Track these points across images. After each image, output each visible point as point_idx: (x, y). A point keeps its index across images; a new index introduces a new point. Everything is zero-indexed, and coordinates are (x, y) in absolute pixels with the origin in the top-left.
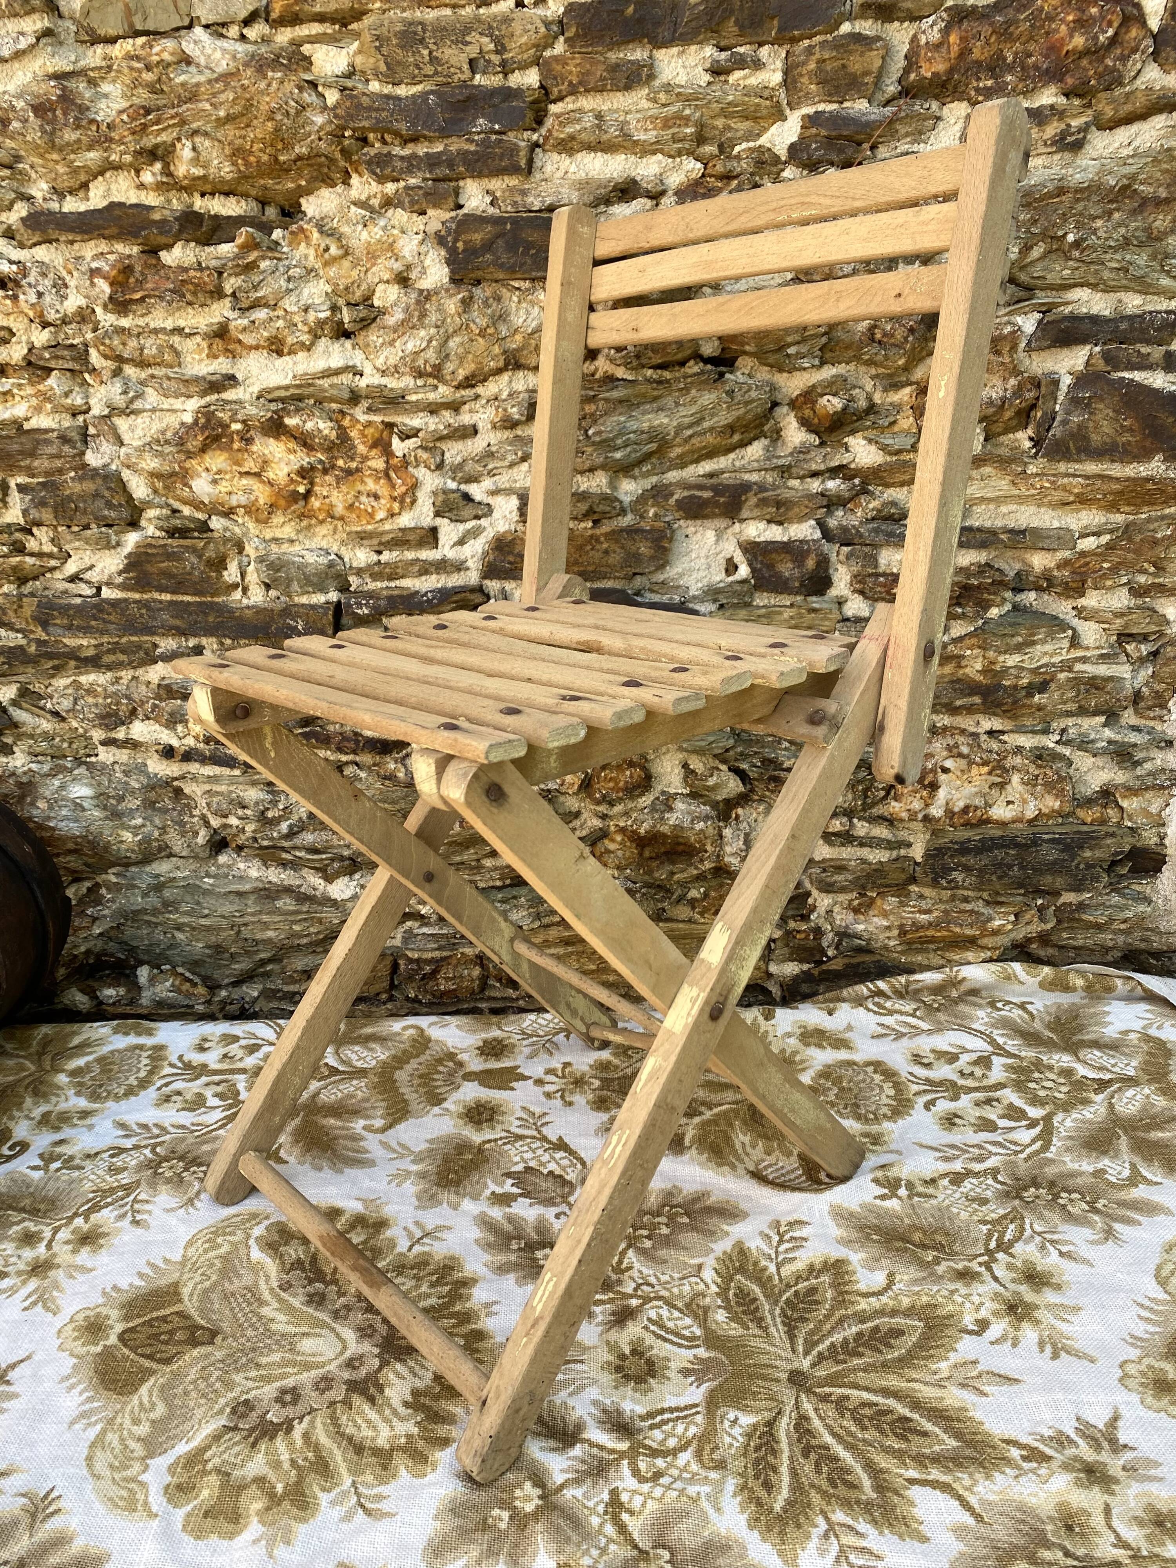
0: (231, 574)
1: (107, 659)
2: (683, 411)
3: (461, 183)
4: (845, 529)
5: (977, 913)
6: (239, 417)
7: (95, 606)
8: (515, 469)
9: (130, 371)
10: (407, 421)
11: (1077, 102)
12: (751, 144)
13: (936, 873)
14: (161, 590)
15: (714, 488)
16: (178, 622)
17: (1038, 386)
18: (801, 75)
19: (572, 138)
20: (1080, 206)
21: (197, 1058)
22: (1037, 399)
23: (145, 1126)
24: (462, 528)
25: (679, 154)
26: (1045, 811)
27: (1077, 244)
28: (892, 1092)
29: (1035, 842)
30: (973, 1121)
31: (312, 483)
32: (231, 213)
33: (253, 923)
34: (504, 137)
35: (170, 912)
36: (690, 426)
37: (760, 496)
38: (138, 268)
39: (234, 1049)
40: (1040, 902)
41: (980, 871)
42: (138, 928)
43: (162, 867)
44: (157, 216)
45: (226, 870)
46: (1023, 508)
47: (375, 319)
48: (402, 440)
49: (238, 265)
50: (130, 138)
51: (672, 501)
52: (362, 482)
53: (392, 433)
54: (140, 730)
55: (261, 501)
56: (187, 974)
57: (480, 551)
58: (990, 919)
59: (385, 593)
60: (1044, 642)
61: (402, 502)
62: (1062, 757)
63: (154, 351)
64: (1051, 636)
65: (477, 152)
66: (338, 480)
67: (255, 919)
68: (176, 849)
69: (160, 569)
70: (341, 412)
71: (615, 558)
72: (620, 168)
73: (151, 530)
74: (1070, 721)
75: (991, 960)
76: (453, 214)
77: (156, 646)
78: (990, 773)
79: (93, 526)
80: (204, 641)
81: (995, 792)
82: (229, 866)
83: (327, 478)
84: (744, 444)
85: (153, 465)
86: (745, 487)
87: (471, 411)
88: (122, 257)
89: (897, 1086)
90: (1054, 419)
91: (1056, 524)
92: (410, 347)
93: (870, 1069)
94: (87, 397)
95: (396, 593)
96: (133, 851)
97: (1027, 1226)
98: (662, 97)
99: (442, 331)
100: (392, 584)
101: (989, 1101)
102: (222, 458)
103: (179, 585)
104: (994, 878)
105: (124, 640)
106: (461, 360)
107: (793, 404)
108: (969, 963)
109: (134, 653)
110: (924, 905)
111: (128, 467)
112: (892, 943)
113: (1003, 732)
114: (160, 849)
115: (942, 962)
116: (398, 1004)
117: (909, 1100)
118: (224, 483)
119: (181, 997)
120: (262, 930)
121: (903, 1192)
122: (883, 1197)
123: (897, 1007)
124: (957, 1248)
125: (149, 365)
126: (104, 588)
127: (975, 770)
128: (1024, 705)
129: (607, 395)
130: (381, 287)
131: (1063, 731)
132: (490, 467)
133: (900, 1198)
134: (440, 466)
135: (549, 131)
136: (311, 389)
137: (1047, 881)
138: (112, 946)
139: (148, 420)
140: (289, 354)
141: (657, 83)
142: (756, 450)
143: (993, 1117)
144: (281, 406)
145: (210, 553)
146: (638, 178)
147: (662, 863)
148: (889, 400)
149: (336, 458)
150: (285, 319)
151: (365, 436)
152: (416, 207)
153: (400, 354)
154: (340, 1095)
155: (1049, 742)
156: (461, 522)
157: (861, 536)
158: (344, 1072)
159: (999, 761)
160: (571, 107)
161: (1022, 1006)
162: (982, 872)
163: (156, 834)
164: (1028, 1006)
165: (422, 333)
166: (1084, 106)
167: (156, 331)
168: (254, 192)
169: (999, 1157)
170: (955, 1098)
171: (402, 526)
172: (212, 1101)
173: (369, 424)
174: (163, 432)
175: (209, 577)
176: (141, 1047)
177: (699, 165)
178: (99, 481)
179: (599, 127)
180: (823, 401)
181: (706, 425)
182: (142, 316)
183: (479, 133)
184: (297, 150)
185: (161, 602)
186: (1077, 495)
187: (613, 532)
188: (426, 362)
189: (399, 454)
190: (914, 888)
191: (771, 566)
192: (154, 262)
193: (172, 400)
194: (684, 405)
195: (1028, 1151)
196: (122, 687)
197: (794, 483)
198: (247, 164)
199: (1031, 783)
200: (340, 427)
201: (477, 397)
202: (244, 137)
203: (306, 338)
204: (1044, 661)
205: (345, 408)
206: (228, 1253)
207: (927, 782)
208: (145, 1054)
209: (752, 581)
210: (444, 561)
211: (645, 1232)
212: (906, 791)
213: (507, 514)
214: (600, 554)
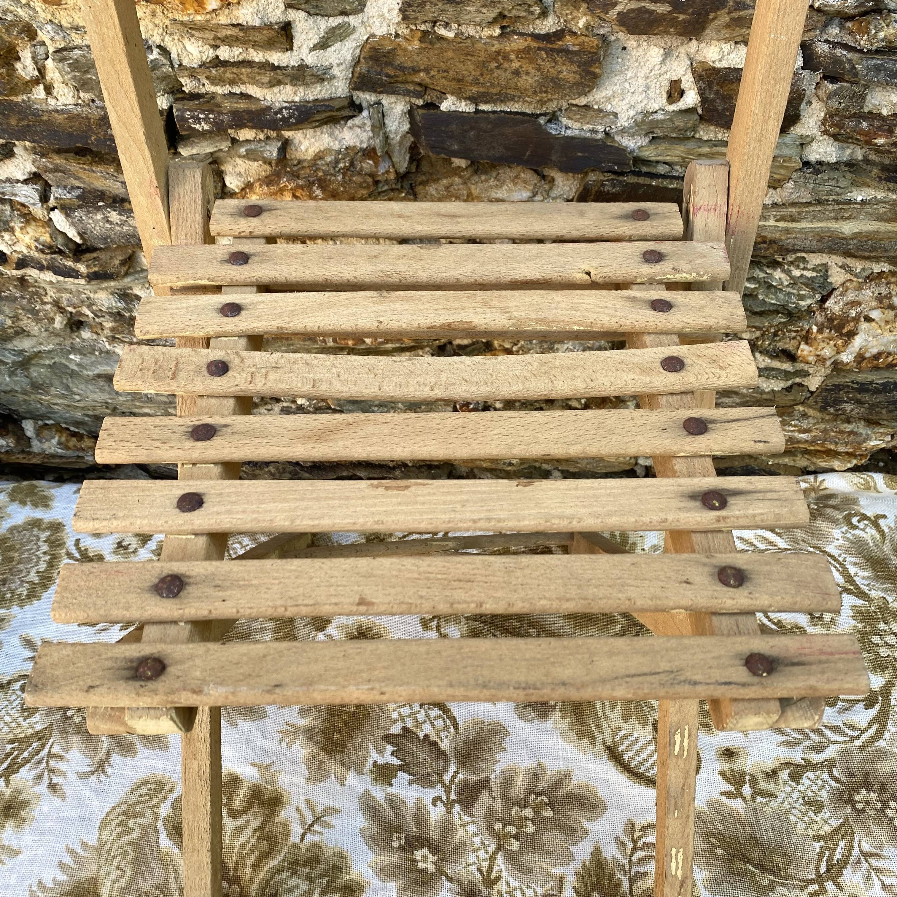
0: (26, 67)
5: (855, 433)
13: (827, 402)
24: (324, 24)
35: (41, 394)
37: (735, 15)
41: (872, 405)
43: (24, 345)
45: (92, 343)
51: (612, 14)
57: (349, 58)
58: (867, 439)
59: (227, 105)
68: (35, 333)
71: (527, 79)
75: (855, 469)
82: (94, 341)
95: (242, 105)
97: (856, 844)
100: (237, 90)
104: (884, 411)
108: (835, 472)
110: (805, 424)
114: (17, 332)
121: (747, 790)
122: (728, 794)
124: (791, 871)
133: (744, 799)
156: (323, 16)
157: (856, 75)
161: (875, 522)
162: (874, 406)
164: (882, 522)
169: (836, 747)
171: (242, 20)
176: (39, 525)
187: (528, 49)
190: (799, 408)
191: (728, 97)
195: (865, 737)
206: (140, 839)
207: (845, 331)
208: (44, 536)
209: (700, 111)
210: (302, 68)
211: (512, 830)
212: (820, 337)
213: (385, 11)
214: (508, 75)
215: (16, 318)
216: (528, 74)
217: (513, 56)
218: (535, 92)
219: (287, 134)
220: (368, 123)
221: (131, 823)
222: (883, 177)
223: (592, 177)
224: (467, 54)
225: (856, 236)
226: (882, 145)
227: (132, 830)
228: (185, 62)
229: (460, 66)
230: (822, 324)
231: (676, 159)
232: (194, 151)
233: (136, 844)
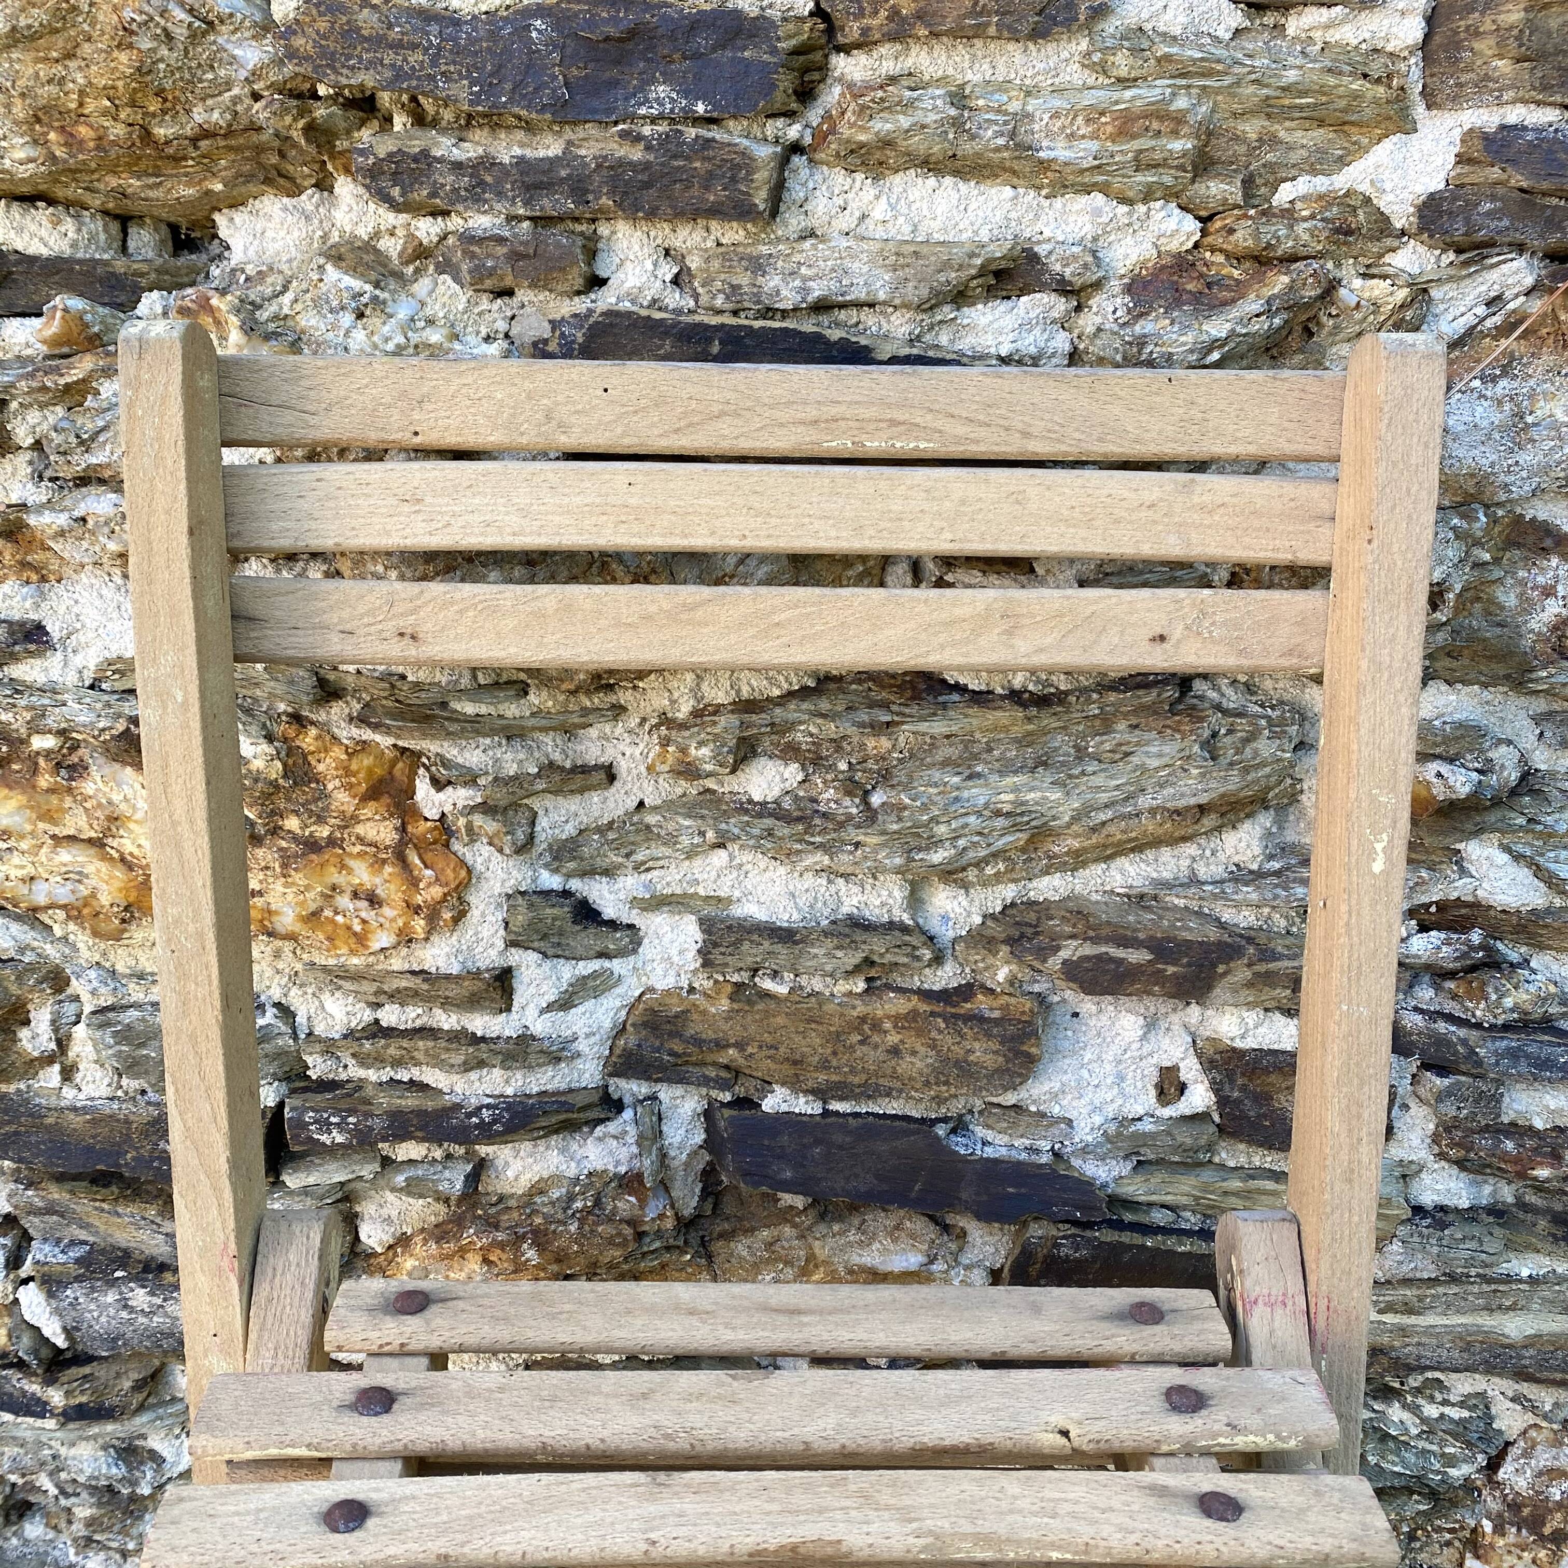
0: (36, 1037)
2: (1095, 774)
3: (604, 229)
6: (50, 722)
8: (698, 862)
10: (450, 751)
12: (1321, 184)
15: (1156, 946)
18: (1477, 34)
19: (887, 143)
24: (568, 971)
25: (1147, 196)
32: (35, 248)
34: (715, 133)
36: (1108, 805)
37: (1261, 968)
48: (439, 787)
49: (44, 389)
51: (1055, 963)
52: (343, 867)
53: (414, 772)
55: (105, 899)
57: (607, 1024)
59: (384, 1101)
61: (433, 918)
65: (646, 166)
66: (286, 861)
70: (296, 718)
71: (914, 1062)
72: (999, 216)
76: (581, 305)
84: (1220, 825)
86: (1228, 950)
87: (602, 738)
95: (410, 1101)
98: (1122, 63)
100: (404, 1076)
102: (12, 804)
118: (16, 859)
132: (639, 857)
134: (524, 848)
135: (827, 116)
141: (1111, 26)
142: (1244, 841)
146: (1041, 250)
151: (348, 773)
152: (488, 283)
156: (567, 960)
157: (1479, 1063)
160: (889, 67)
168: (96, 202)
171: (429, 965)
173: (363, 747)
177: (1191, 225)
179: (957, 123)
180: (1425, 772)
181: (1145, 802)
183: (654, 120)
184: (199, 115)
187: (914, 1012)
191: (1263, 1097)
194: (1098, 758)
198: (72, 142)
201: (619, 710)
202: (62, 81)
205: (306, 712)
207: (1547, 1530)
209: (1217, 1119)
210: (525, 1040)
212: (1501, 1542)
213: (674, 952)
214: (880, 1054)
216: (914, 1053)
217: (888, 1025)
218: (927, 1084)
219: (483, 1150)
220: (632, 1131)
222: (1559, 1234)
223: (1037, 1231)
224: (810, 1021)
225: (1532, 1341)
226: (1548, 1180)
228: (320, 1030)
229: (798, 1039)
230: (1500, 1515)
231: (1184, 1200)
232: (311, 1180)
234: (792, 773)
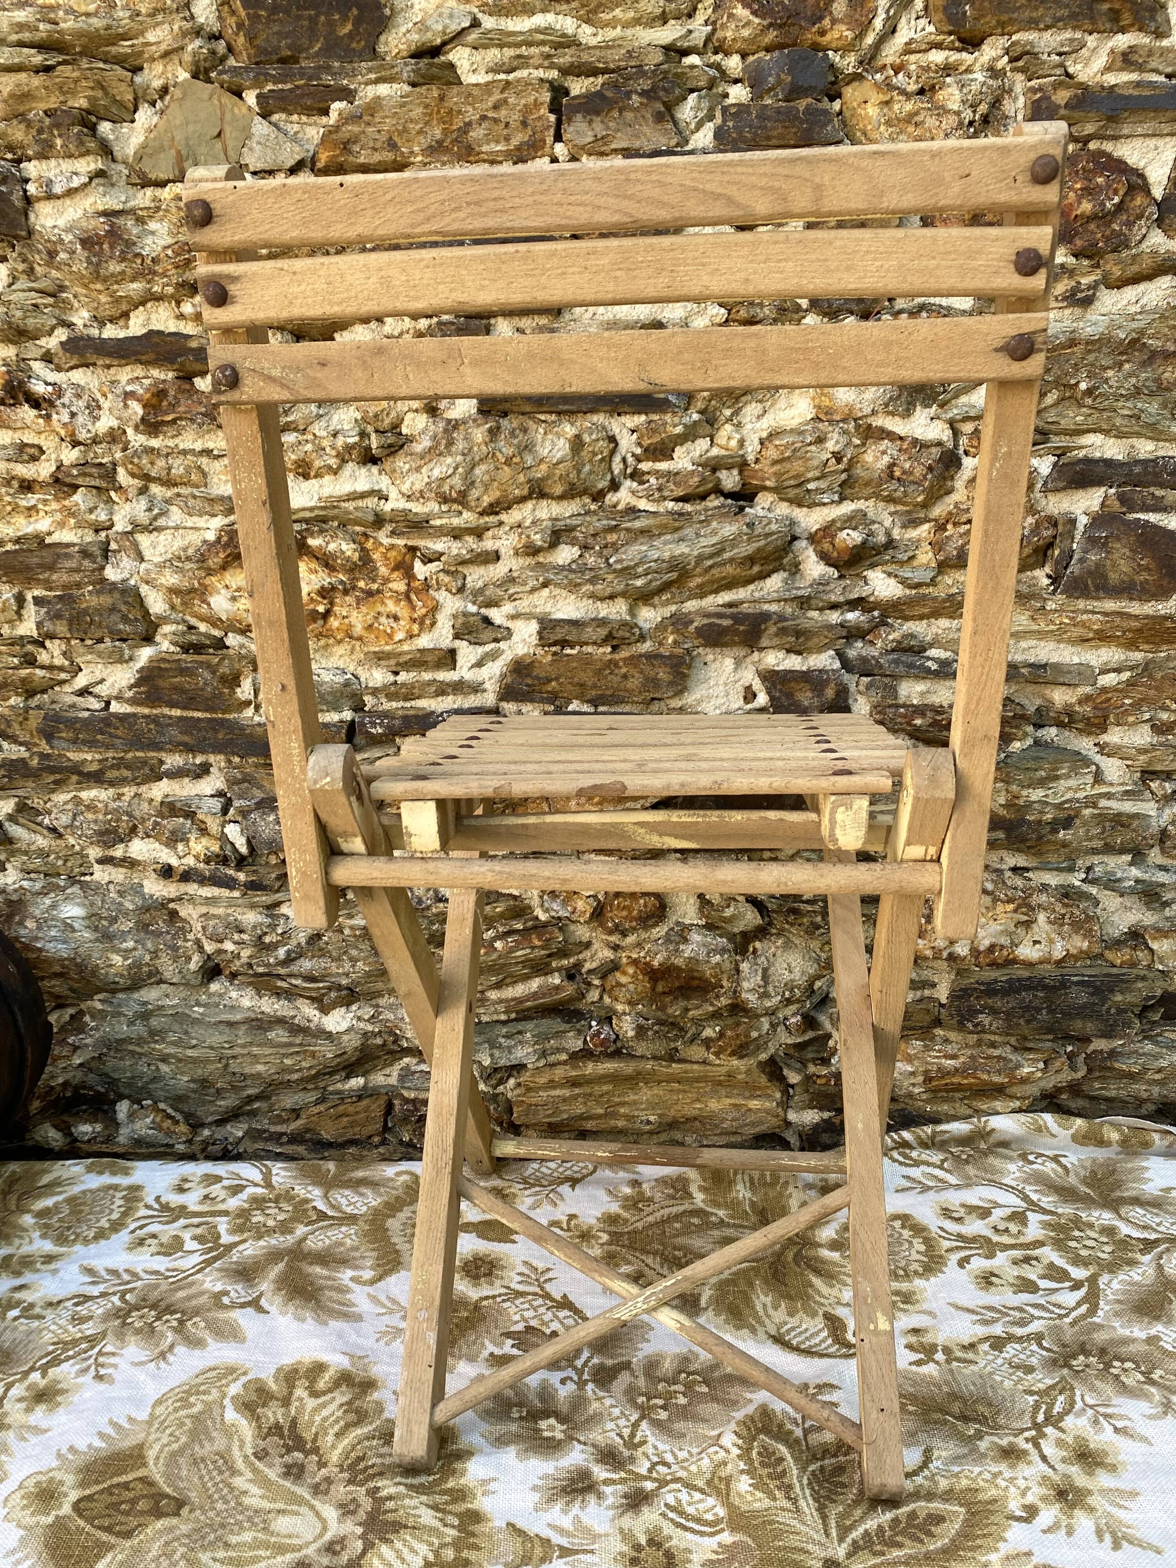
0: (245, 691)
1: (111, 774)
2: (704, 542)
3: (493, 321)
4: (864, 660)
5: (1005, 1059)
7: (103, 720)
8: (536, 595)
9: (155, 489)
10: (430, 545)
11: (1086, 262)
13: (962, 1016)
14: (172, 705)
15: (735, 618)
16: (186, 739)
17: (1055, 525)
20: (1091, 357)
21: (175, 1199)
22: (1055, 537)
23: (114, 1272)
24: (480, 650)
26: (1074, 951)
27: (1089, 392)
28: (922, 1248)
29: (1064, 984)
30: (1012, 1281)
31: (332, 603)
33: (243, 1055)
35: (156, 1042)
36: (711, 556)
37: (780, 625)
38: (172, 393)
39: (216, 1190)
40: (1069, 1048)
41: (1007, 1014)
42: (121, 1059)
43: (151, 995)
44: (194, 344)
45: (217, 999)
46: (1042, 644)
47: (402, 446)
48: (425, 564)
50: (173, 271)
51: (692, 628)
52: (383, 603)
53: (414, 557)
54: (139, 848)
56: (169, 1111)
57: (498, 674)
58: (1019, 1066)
59: (400, 712)
60: (1068, 777)
61: (422, 623)
62: (1088, 896)
63: (182, 470)
64: (1074, 771)
66: (358, 601)
67: (245, 1051)
68: (167, 975)
69: (171, 684)
70: (365, 535)
71: (634, 683)
72: (647, 311)
73: (166, 646)
74: (1096, 859)
75: (1020, 1111)
77: (162, 762)
78: (1015, 911)
79: (107, 639)
80: (212, 758)
81: (1021, 931)
82: (221, 995)
83: (347, 598)
84: (763, 576)
85: (172, 581)
86: (765, 617)
87: (494, 537)
88: (157, 382)
89: (927, 1241)
90: (1071, 558)
91: (1076, 660)
92: (436, 473)
93: (897, 1224)
94: (111, 514)
95: (412, 712)
96: (122, 976)
97: (1078, 1398)
99: (468, 459)
100: (408, 704)
101: (1027, 1260)
102: (242, 576)
103: (190, 701)
104: (1022, 1021)
105: (130, 755)
106: (487, 487)
107: (812, 539)
108: (998, 1113)
109: (139, 769)
110: (950, 1049)
111: (147, 583)
112: (917, 1090)
113: (1027, 870)
114: (150, 975)
115: (969, 1112)
116: (391, 1148)
117: (941, 1257)
118: (243, 600)
119: (161, 1135)
120: (252, 1063)
121: (940, 1356)
122: (918, 1363)
123: (924, 1157)
124: (1001, 1421)
125: (175, 485)
126: (113, 703)
127: (1000, 908)
128: (1049, 841)
129: (629, 525)
130: (410, 415)
131: (1089, 869)
132: (511, 591)
133: (937, 1363)
134: (461, 590)
136: (336, 511)
137: (1077, 1026)
138: (92, 1079)
139: (170, 537)
140: (316, 477)
142: (775, 583)
143: (1033, 1277)
144: (304, 526)
145: (224, 669)
146: (664, 321)
147: (676, 998)
148: (907, 536)
149: (358, 580)
150: (313, 443)
151: (387, 559)
153: (426, 480)
154: (327, 1242)
155: (1075, 880)
156: (480, 644)
158: (332, 1218)
159: (1024, 899)
161: (1055, 1159)
162: (1009, 1015)
163: (147, 958)
164: (1061, 1159)
165: (449, 460)
166: (1092, 266)
167: (184, 452)
168: (290, 326)
169: (1042, 1322)
170: (991, 1256)
171: (420, 647)
172: (190, 1245)
173: (392, 547)
174: (185, 550)
175: (221, 693)
176: (115, 1188)
177: (723, 311)
178: (117, 595)
180: (843, 535)
181: (726, 555)
182: (173, 437)
185: (170, 717)
186: (1096, 632)
187: (632, 657)
188: (451, 487)
189: (421, 577)
190: (939, 1032)
191: (790, 695)
192: (188, 387)
193: (195, 519)
194: (705, 536)
195: (1074, 1314)
196: (123, 804)
197: (814, 614)
199: (1058, 922)
200: (363, 549)
201: (501, 523)
203: (333, 462)
204: (1068, 796)
205: (369, 531)
206: (200, 1413)
208: (119, 1195)
209: (772, 706)
210: (462, 682)
211: (660, 1402)
213: (526, 637)
214: (618, 679)
215: (155, 954)
216: (633, 677)
217: (621, 664)
218: (640, 692)
221: (192, 1399)
224: (587, 663)
226: (921, 726)
227: (193, 1405)
228: (370, 685)
229: (582, 674)
232: (365, 755)
233: (195, 1418)
234: (575, 551)
